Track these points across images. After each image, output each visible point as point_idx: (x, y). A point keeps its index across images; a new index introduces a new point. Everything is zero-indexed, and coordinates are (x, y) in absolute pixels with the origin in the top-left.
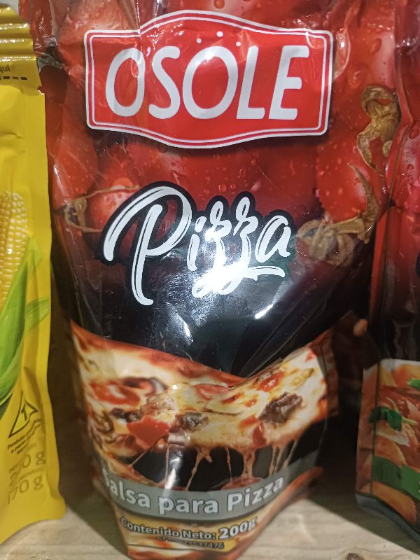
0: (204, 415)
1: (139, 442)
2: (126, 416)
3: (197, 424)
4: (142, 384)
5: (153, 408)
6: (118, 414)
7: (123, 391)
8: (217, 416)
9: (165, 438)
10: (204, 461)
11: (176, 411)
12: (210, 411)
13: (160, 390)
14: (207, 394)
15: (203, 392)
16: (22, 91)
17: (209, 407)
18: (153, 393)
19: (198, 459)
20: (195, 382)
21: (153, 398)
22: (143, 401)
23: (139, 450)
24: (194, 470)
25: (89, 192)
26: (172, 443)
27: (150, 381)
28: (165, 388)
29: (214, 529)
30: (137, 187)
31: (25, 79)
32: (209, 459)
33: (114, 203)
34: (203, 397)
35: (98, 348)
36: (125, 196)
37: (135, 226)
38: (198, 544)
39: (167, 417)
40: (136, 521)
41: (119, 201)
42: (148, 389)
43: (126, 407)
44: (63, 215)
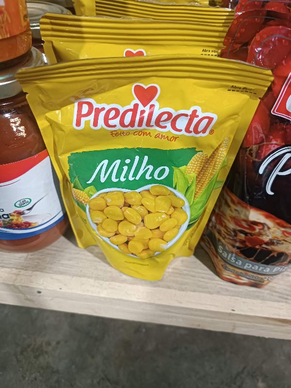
0: (282, 242)
1: (247, 244)
2: (246, 234)
3: (277, 244)
4: (259, 225)
5: (260, 234)
6: (242, 232)
7: (248, 225)
8: (288, 243)
9: (260, 245)
10: (274, 256)
11: (270, 237)
12: (286, 241)
13: (266, 228)
14: (287, 235)
15: (285, 234)
16: (250, 97)
17: (286, 239)
18: (263, 229)
19: (271, 255)
20: (283, 229)
21: (262, 231)
22: (257, 231)
23: (246, 246)
24: (267, 258)
25: (261, 143)
26: (263, 247)
27: (263, 224)
28: (269, 228)
29: (263, 277)
30: (283, 144)
31: (256, 94)
32: (276, 255)
33: (270, 149)
34: (285, 235)
35: (243, 207)
36: (276, 147)
37: (276, 161)
38: (253, 280)
39: (266, 239)
40: (231, 268)
41: (273, 149)
42: (261, 227)
43: (247, 231)
44: (246, 151)
